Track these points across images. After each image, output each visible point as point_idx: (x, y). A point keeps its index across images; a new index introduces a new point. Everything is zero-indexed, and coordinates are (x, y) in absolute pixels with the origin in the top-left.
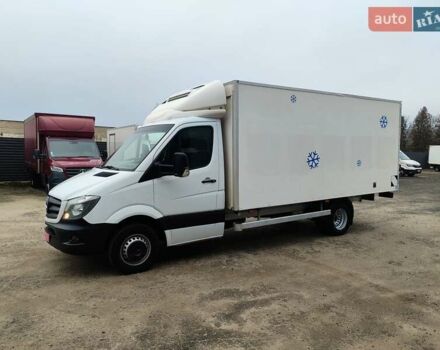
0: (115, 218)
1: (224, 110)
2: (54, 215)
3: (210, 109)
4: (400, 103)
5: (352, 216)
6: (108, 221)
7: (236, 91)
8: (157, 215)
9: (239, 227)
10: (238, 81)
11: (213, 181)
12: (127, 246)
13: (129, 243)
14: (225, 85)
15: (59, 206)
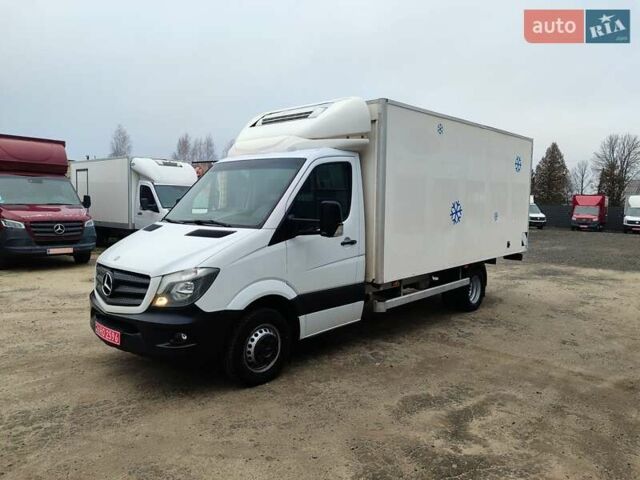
0: (239, 302)
1: (366, 140)
2: (136, 301)
3: (348, 138)
4: (531, 140)
5: (486, 284)
6: (230, 307)
7: (383, 114)
8: (291, 295)
9: (382, 307)
10: (387, 100)
11: (353, 243)
12: (254, 344)
13: (256, 339)
14: (369, 103)
15: (146, 286)
